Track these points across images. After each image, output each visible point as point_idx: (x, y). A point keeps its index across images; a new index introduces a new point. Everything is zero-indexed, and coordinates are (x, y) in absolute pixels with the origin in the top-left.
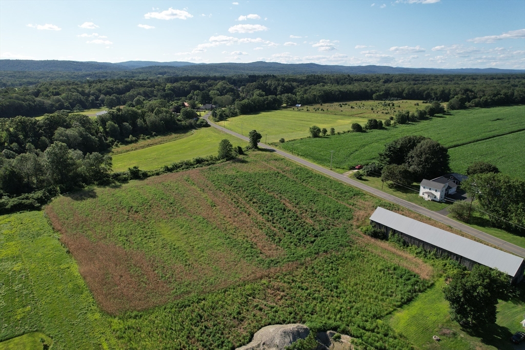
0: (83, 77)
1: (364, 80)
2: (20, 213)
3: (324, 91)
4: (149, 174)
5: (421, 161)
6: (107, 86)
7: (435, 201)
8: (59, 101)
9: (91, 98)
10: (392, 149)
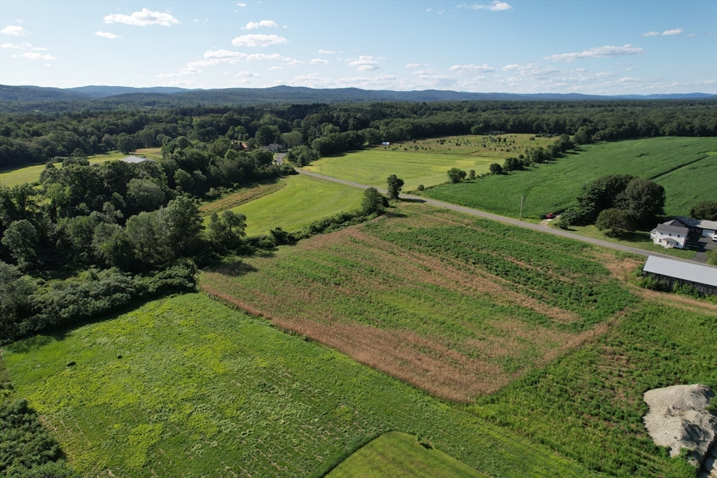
0: (29, 108)
1: (444, 109)
2: (172, 297)
3: (412, 124)
4: (296, 236)
5: (640, 204)
6: (107, 122)
7: (678, 248)
8: (46, 144)
9: (93, 138)
10: (596, 191)
